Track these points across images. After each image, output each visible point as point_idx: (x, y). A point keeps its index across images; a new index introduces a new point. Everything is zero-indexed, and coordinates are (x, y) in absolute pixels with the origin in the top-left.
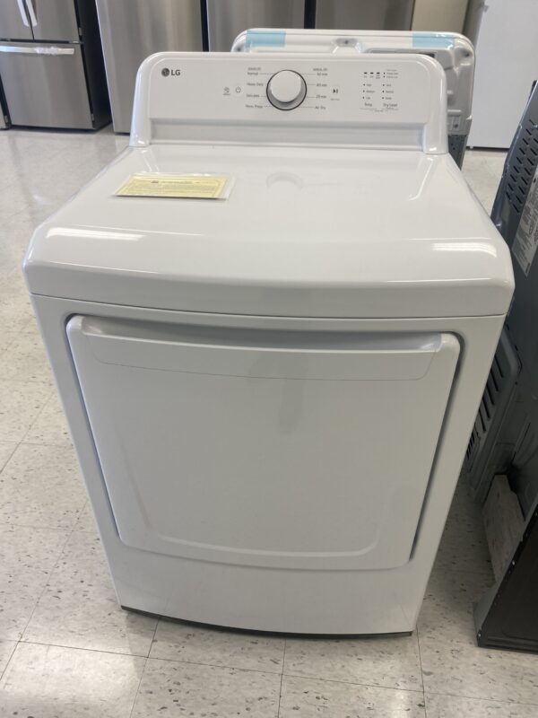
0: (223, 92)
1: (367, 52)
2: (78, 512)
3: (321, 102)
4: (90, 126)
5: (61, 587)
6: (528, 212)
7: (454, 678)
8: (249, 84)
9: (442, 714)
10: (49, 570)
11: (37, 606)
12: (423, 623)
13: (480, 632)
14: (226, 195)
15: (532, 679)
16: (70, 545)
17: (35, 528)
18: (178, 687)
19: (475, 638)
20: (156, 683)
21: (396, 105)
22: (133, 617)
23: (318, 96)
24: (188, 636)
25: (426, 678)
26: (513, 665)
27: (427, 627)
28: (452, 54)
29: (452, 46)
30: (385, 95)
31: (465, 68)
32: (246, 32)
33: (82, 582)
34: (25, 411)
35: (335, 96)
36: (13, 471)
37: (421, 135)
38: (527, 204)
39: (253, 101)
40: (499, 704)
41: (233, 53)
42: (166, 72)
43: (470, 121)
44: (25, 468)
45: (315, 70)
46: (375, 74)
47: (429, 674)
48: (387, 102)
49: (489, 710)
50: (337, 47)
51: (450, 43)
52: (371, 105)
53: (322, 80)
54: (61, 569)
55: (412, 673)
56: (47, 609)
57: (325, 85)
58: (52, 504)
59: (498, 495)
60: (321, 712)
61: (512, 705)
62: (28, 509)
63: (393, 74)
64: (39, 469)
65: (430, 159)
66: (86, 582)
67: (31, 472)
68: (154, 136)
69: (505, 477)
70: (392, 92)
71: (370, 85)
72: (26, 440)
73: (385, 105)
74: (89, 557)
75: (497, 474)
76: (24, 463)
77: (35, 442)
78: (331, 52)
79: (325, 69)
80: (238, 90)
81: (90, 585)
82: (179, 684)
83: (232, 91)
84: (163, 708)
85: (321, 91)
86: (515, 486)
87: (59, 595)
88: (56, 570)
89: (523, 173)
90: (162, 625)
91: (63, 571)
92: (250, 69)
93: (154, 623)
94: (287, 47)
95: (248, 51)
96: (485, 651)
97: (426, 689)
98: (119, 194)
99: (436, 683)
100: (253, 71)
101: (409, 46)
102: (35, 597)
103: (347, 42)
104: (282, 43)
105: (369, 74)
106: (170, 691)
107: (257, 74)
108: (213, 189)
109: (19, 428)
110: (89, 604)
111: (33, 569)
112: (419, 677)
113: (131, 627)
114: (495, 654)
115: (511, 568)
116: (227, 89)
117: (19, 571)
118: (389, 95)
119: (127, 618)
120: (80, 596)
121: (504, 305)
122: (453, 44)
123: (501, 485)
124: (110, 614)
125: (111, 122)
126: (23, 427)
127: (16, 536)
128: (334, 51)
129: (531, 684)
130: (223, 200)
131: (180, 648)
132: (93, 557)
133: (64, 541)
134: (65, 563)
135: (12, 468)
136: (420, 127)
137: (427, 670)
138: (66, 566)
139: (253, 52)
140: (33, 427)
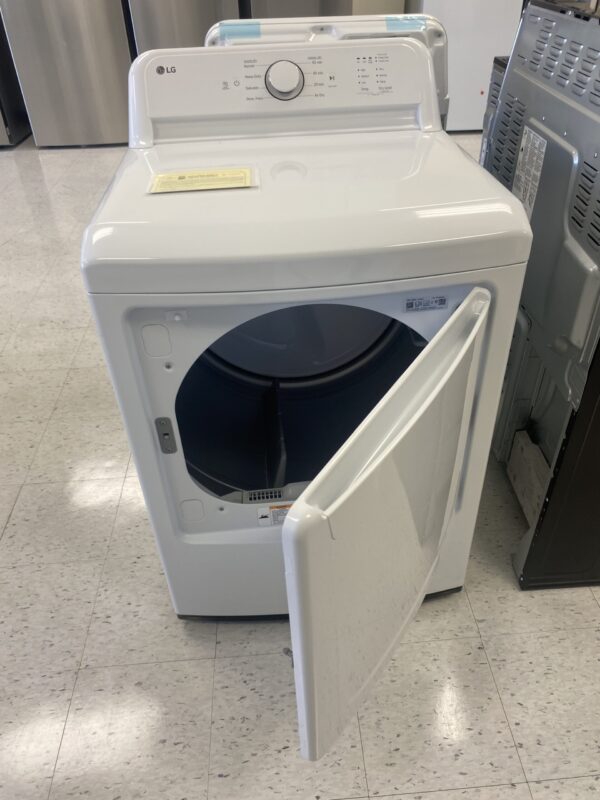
0: (222, 86)
1: (344, 38)
2: (105, 540)
3: (318, 90)
4: (6, 142)
5: (109, 613)
6: (519, 179)
7: (505, 621)
8: (247, 77)
9: (500, 651)
10: (92, 600)
11: (88, 634)
12: (470, 580)
13: (522, 576)
14: (257, 182)
15: (572, 608)
16: (106, 573)
17: (64, 564)
18: (252, 678)
19: (517, 584)
20: (230, 678)
21: (390, 88)
22: (192, 624)
23: (316, 84)
24: (250, 633)
25: (481, 625)
26: (554, 599)
27: (473, 582)
28: (425, 33)
29: (423, 27)
30: (379, 79)
31: (439, 48)
32: (217, 25)
33: (129, 604)
34: (19, 452)
35: (332, 83)
36: (22, 513)
37: (416, 115)
38: (517, 172)
39: (253, 94)
40: (548, 634)
41: (207, 47)
42: (160, 70)
43: (448, 100)
44: (36, 508)
45: (310, 58)
46: (367, 59)
47: (482, 621)
48: (383, 85)
49: (541, 640)
50: (314, 35)
51: (422, 25)
52: (367, 89)
53: (317, 68)
54: (103, 597)
55: (468, 623)
56: (100, 635)
57: (321, 73)
58: (76, 538)
59: (522, 449)
60: (392, 671)
61: (560, 632)
62: (52, 547)
63: (383, 58)
64: (51, 506)
65: (426, 136)
66: (134, 604)
67: (44, 512)
68: (156, 136)
69: (525, 432)
70: (385, 75)
71: (363, 70)
72: (28, 481)
73: (380, 88)
74: (129, 580)
75: (517, 430)
76: (34, 504)
77: (39, 481)
78: (308, 40)
79: (319, 58)
80: (237, 83)
81: (139, 606)
82: (252, 675)
83: (231, 85)
84: (242, 698)
85: (318, 79)
86: (535, 439)
87: (109, 620)
88: (99, 598)
89: (508, 145)
90: (222, 627)
91: (107, 598)
92: (246, 62)
93: (213, 626)
94: (263, 38)
95: (223, 44)
96: (528, 593)
97: (482, 633)
98: (153, 191)
99: (490, 627)
100: (249, 63)
101: (384, 30)
102: (84, 626)
103: (322, 29)
104: (258, 33)
105: (361, 60)
106: (245, 682)
107: (252, 66)
108: (241, 179)
109: (18, 470)
110: (141, 622)
111: (74, 602)
112: (474, 625)
113: (190, 635)
114: (538, 594)
115: (546, 505)
116: (225, 83)
117: (59, 606)
118: (383, 78)
119: (185, 628)
120: (132, 617)
121: (525, 254)
122: (425, 25)
123: (523, 439)
124: (166, 628)
125: (31, 133)
126: (20, 468)
127: (45, 574)
128: (311, 39)
129: (572, 613)
130: (255, 187)
131: (245, 645)
132: (134, 580)
133: (99, 570)
134: (106, 590)
135: (20, 511)
136: (414, 108)
137: (480, 619)
138: (108, 592)
139: (229, 44)
140: (32, 467)
